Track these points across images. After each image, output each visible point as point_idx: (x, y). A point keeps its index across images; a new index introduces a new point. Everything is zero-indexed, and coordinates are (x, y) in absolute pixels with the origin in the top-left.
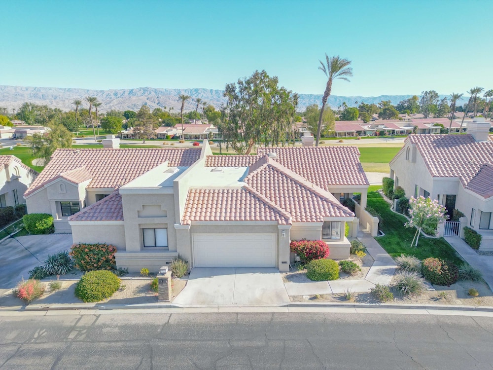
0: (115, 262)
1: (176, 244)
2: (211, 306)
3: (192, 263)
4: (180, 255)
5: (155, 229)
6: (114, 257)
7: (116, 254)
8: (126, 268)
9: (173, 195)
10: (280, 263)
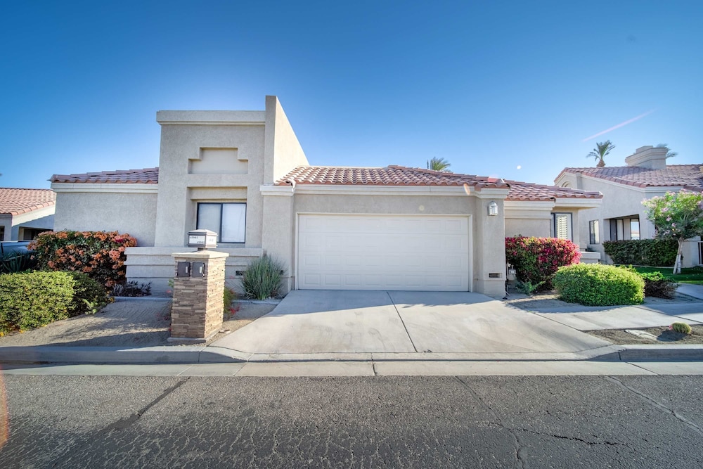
0: (124, 268)
1: (261, 232)
2: (342, 357)
3: (293, 277)
4: (268, 254)
5: (222, 204)
6: (123, 257)
7: (129, 251)
8: (146, 282)
9: (261, 126)
10: (485, 277)
